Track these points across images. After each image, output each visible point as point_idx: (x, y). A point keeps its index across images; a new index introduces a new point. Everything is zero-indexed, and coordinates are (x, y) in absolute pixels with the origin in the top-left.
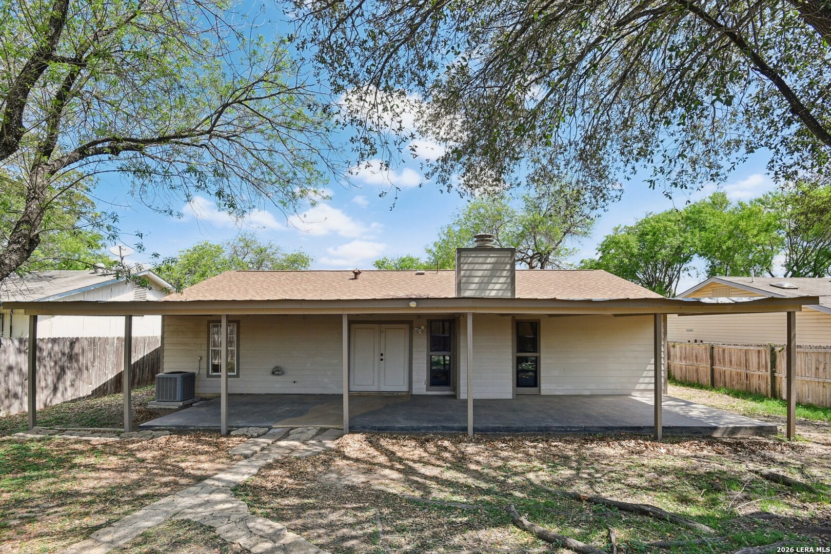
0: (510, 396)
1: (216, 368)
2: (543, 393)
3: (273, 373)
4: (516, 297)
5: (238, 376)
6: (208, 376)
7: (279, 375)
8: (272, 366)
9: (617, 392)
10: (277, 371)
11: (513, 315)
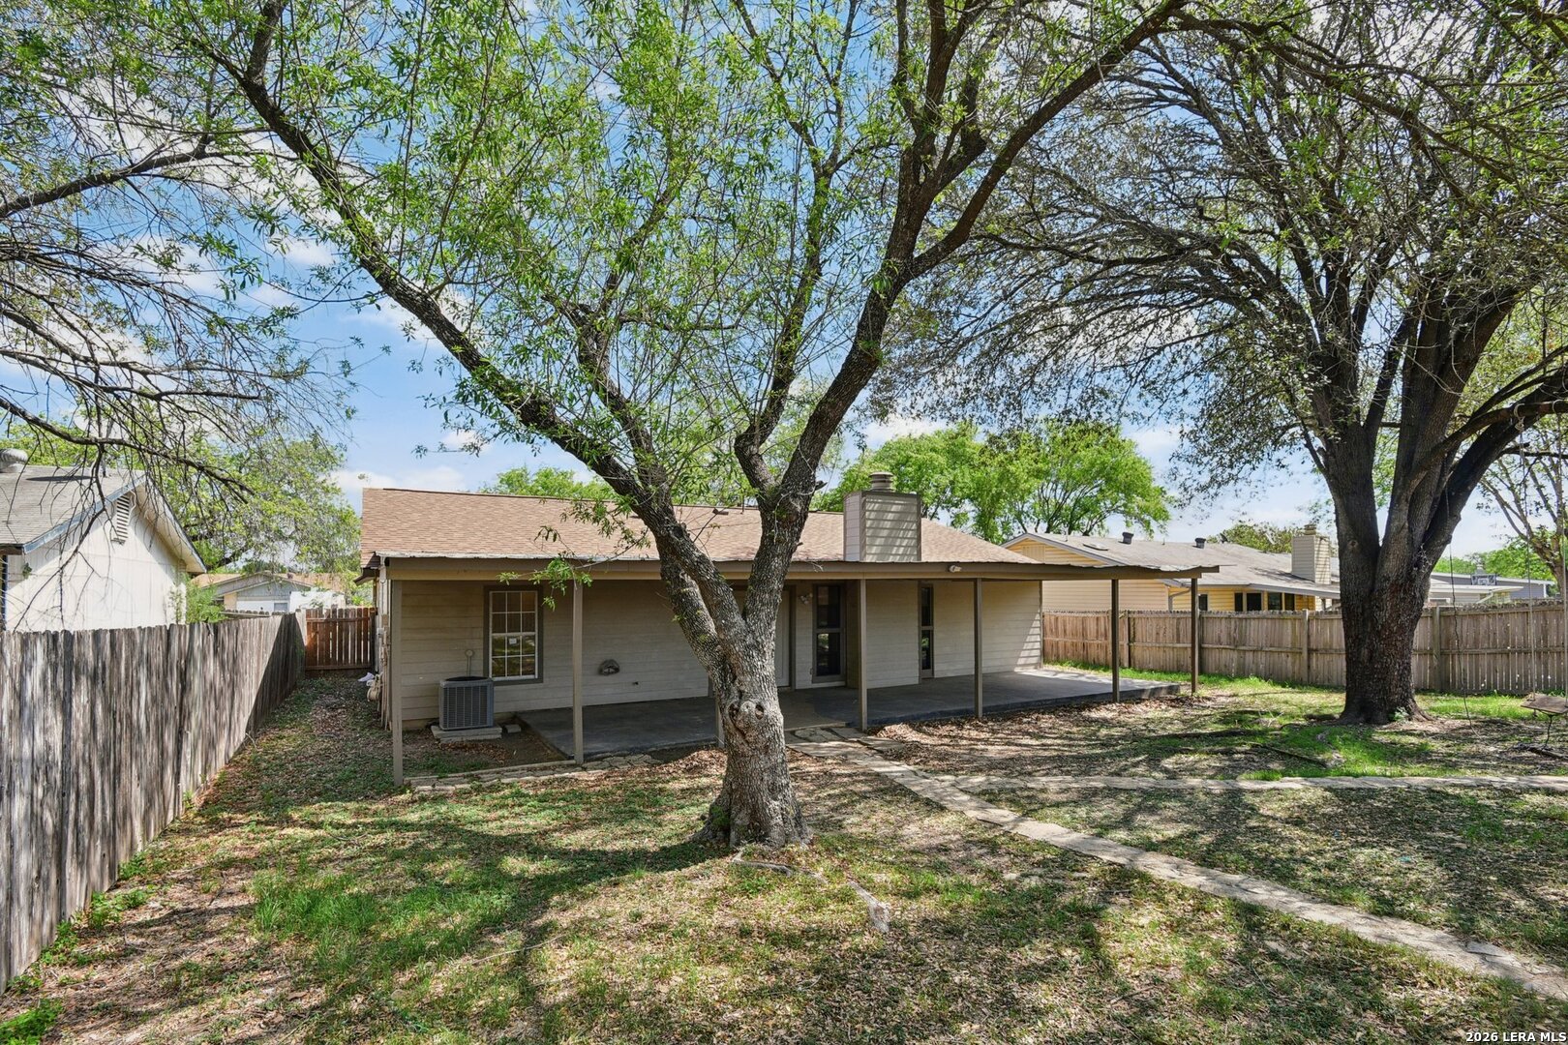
0: (916, 681)
2: (936, 675)
3: (601, 672)
4: (923, 560)
5: (540, 679)
7: (609, 673)
8: (599, 661)
9: (1002, 669)
10: (607, 668)
11: (919, 580)
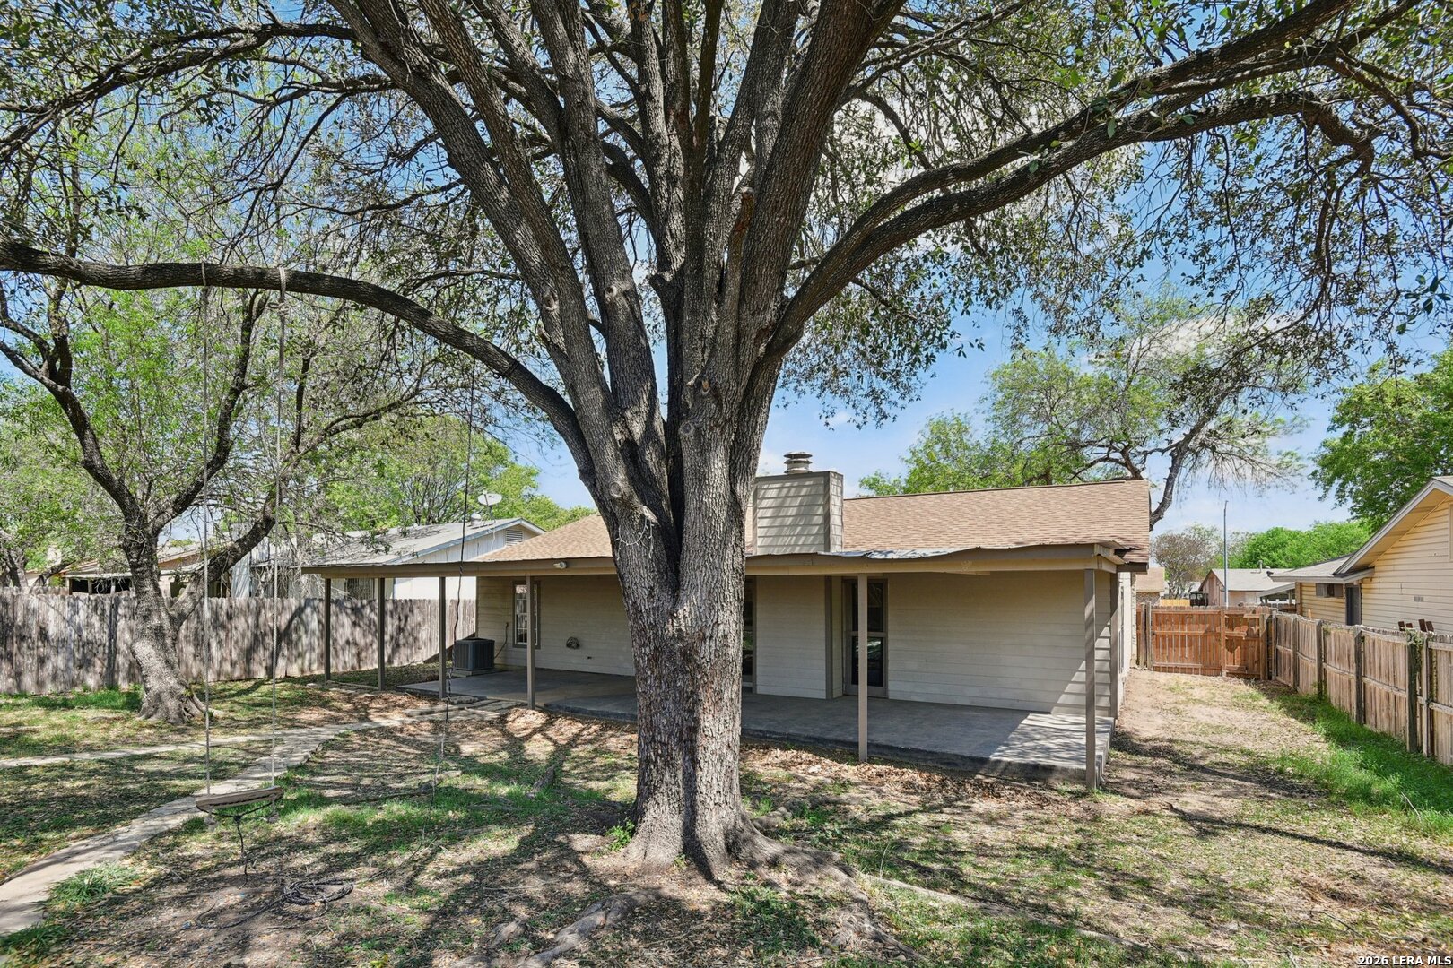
1: (522, 637)
2: (891, 696)
3: (569, 645)
5: (541, 646)
6: (515, 646)
7: (574, 648)
8: (566, 639)
9: (1018, 706)
10: (573, 644)
